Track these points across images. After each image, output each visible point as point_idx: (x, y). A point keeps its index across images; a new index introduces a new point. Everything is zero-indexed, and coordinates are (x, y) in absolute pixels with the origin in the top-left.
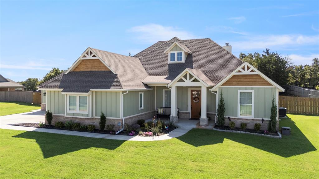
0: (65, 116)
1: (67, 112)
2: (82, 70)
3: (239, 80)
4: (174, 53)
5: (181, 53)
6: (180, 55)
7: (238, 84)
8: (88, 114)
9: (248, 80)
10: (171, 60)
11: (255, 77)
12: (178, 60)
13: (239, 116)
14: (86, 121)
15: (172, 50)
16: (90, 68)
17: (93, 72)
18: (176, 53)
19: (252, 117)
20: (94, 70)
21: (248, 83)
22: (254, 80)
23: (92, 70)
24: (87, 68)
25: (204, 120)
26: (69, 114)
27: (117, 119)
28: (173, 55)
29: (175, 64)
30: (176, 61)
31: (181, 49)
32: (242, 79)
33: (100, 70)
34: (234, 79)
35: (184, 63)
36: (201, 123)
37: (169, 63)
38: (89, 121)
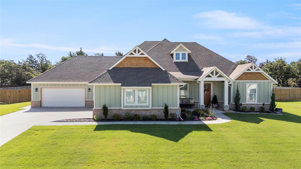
0: (122, 108)
1: (125, 105)
2: (126, 66)
3: (247, 76)
4: (179, 54)
5: (185, 54)
6: (184, 55)
7: (246, 79)
8: (148, 105)
9: (254, 76)
10: (176, 59)
11: (257, 74)
12: (182, 59)
13: (247, 102)
14: (143, 112)
15: (177, 50)
16: (135, 65)
17: (139, 68)
18: (181, 53)
19: (256, 103)
20: (140, 66)
21: (253, 78)
22: (257, 76)
23: (137, 67)
24: (132, 64)
25: (227, 106)
26: (126, 106)
27: (175, 109)
28: (178, 55)
29: (180, 62)
30: (181, 60)
31: (185, 50)
32: (250, 76)
33: (146, 67)
34: (244, 76)
35: (187, 62)
36: (225, 109)
37: (174, 62)
38: (145, 112)
